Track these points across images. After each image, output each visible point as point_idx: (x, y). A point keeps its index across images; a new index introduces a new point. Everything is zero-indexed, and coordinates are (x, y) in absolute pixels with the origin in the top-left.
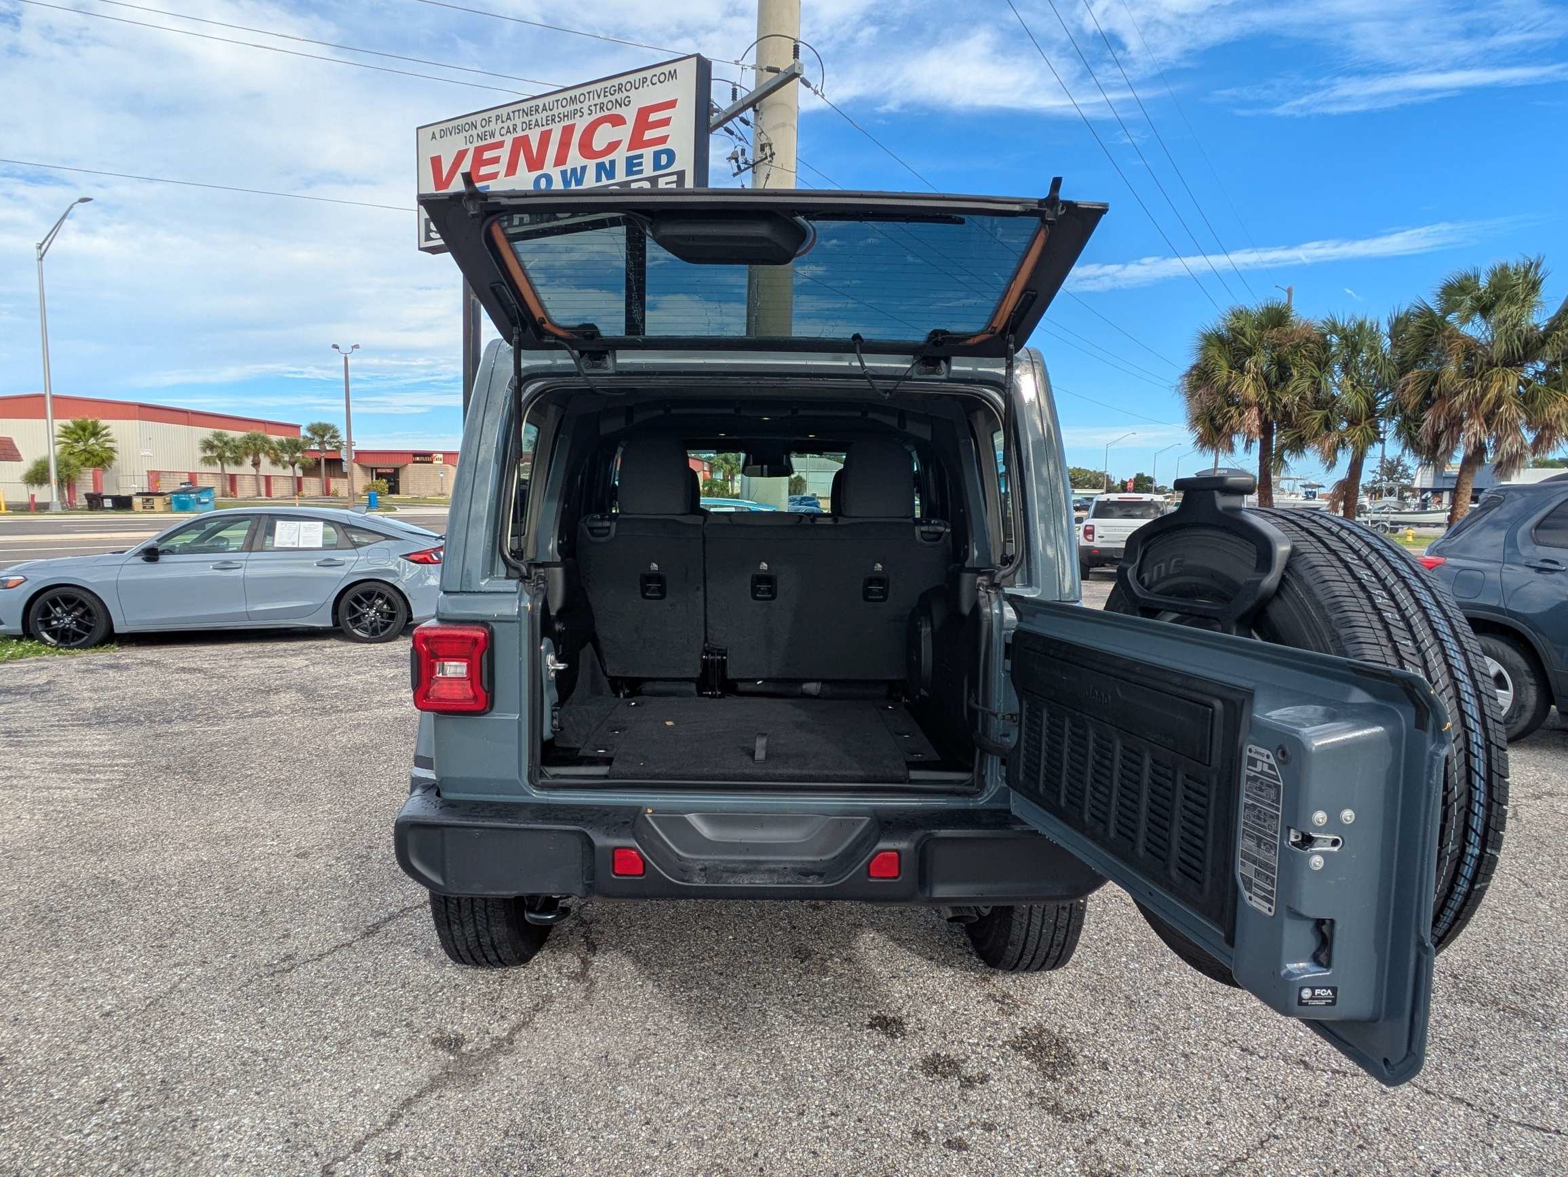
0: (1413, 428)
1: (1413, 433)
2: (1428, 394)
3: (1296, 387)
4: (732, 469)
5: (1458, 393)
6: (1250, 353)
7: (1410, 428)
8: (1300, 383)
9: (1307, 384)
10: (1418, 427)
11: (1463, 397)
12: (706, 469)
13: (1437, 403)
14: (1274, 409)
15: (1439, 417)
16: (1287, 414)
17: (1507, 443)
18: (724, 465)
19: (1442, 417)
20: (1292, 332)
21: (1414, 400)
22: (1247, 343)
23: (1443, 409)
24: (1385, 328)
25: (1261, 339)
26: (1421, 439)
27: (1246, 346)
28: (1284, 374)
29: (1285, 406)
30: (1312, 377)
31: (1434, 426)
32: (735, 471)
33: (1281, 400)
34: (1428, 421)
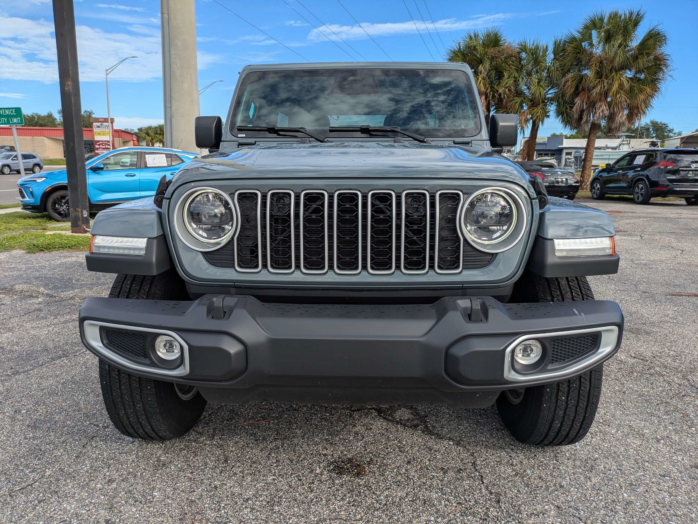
0: (568, 108)
1: (568, 110)
2: (577, 88)
3: (506, 84)
4: (152, 139)
5: (594, 88)
6: (481, 62)
7: (567, 108)
8: (507, 81)
9: (512, 81)
10: (572, 108)
11: (597, 90)
12: (134, 139)
13: (581, 94)
14: (493, 96)
15: (583, 101)
16: (500, 100)
17: (619, 117)
18: (147, 137)
19: (585, 102)
20: (503, 50)
21: (570, 91)
22: (478, 56)
23: (585, 97)
24: (551, 49)
25: (486, 53)
26: (573, 115)
27: (478, 58)
28: (500, 76)
29: (500, 95)
30: (515, 77)
31: (580, 107)
32: (154, 141)
33: (498, 91)
34: (577, 103)
